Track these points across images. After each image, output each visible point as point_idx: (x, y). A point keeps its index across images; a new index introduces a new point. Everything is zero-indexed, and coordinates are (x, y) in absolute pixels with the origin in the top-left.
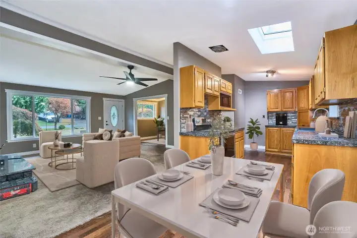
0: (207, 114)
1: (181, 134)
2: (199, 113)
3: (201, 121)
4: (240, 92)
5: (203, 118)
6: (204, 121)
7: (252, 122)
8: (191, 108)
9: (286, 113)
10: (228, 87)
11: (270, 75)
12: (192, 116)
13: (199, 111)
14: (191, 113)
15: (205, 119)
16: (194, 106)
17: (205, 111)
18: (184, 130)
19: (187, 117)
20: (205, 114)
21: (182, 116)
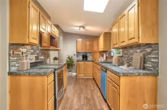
0: (39, 52)
1: (10, 74)
2: (32, 51)
3: (34, 58)
4: (61, 38)
5: (36, 55)
6: (37, 58)
7: (69, 58)
8: (23, 45)
9: (86, 53)
10: (56, 32)
11: (82, 29)
12: (25, 53)
13: (32, 49)
14: (24, 50)
15: (38, 57)
16: (28, 42)
17: (38, 50)
18: (13, 69)
19: (19, 54)
20: (38, 52)
21: (12, 53)
